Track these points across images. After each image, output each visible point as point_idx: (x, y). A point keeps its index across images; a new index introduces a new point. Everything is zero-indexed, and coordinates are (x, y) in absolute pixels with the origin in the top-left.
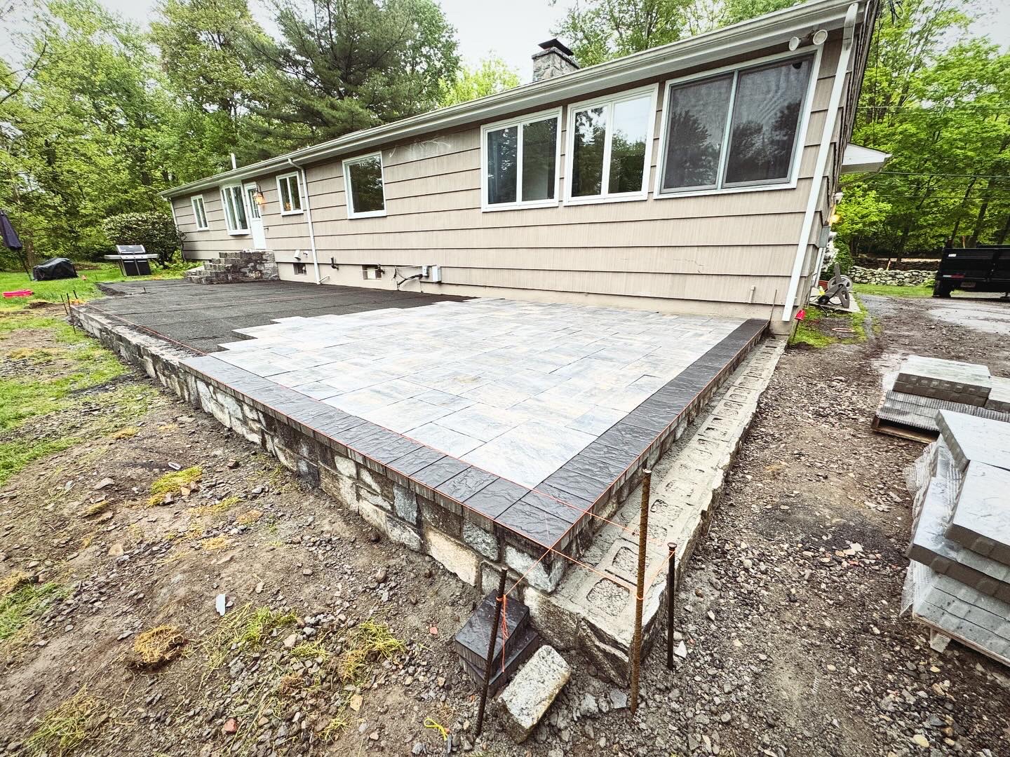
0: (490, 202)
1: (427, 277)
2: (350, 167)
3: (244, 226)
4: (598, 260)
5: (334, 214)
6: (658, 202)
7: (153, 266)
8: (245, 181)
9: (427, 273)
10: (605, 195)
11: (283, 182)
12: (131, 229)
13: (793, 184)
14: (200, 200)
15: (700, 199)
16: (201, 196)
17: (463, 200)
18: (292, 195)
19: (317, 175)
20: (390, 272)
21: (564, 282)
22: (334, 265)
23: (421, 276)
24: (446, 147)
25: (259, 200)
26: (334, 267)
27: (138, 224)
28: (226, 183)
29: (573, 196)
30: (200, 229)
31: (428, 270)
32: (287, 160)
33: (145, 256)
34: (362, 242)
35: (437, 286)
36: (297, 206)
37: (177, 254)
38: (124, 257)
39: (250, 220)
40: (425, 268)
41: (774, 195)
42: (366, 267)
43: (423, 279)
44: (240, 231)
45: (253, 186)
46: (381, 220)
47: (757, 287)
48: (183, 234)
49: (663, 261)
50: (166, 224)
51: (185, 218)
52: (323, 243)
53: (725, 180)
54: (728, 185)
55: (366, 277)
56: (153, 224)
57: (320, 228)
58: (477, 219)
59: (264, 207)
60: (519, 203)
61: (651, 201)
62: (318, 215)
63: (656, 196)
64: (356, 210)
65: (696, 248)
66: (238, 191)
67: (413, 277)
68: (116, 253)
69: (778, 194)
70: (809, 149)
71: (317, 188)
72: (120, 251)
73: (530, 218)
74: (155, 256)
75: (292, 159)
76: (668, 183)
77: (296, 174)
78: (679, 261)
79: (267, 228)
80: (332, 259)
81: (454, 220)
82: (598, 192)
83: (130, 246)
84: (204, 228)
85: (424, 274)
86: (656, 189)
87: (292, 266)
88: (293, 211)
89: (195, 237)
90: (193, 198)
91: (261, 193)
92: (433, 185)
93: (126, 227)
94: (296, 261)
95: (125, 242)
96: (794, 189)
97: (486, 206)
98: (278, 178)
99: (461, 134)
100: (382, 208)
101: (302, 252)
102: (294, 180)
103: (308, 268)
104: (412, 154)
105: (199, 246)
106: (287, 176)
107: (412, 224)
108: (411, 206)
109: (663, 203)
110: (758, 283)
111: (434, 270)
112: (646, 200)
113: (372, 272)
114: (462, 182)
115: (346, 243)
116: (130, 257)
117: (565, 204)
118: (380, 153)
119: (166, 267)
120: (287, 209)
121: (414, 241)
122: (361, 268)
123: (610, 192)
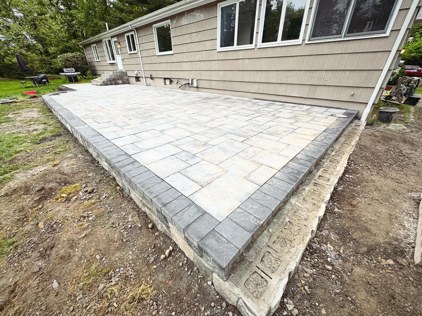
0: (221, 46)
1: (192, 84)
2: (157, 28)
3: (114, 59)
4: (273, 77)
5: (150, 53)
6: (307, 46)
7: (79, 78)
8: (112, 37)
9: (192, 82)
10: (279, 42)
11: (128, 37)
12: (69, 61)
13: (387, 34)
14: (95, 46)
15: (330, 44)
16: (95, 45)
17: (208, 45)
18: (132, 46)
19: (142, 33)
20: (175, 81)
21: (255, 88)
22: (152, 78)
23: (189, 84)
24: (200, 16)
25: (119, 46)
26: (151, 79)
27: (71, 58)
28: (105, 38)
29: (263, 42)
30: (96, 60)
31: (192, 81)
32: (128, 26)
33: (75, 73)
34: (163, 67)
35: (196, 88)
36: (135, 49)
37: (89, 72)
38: (67, 74)
39: (116, 56)
40: (190, 80)
41: (374, 40)
42: (165, 79)
43: (190, 85)
44: (112, 62)
45: (115, 39)
46: (171, 56)
47: (355, 93)
48: (90, 63)
49: (305, 78)
50: (82, 58)
51: (91, 56)
52: (147, 67)
53: (347, 32)
54: (349, 35)
55: (165, 84)
56: (77, 58)
57: (145, 60)
58: (215, 55)
59: (121, 50)
60: (235, 47)
61: (304, 44)
62: (144, 54)
63: (306, 42)
64: (160, 51)
65: (325, 71)
66: (109, 41)
67: (185, 84)
68: (64, 72)
69: (377, 40)
70: (402, 11)
71: (144, 39)
72: (65, 71)
73: (240, 55)
74: (79, 73)
75: (130, 25)
76: (314, 34)
77: (133, 33)
78: (314, 78)
79: (123, 60)
80: (151, 75)
81: (204, 56)
82: (275, 40)
83: (69, 69)
84: (98, 60)
86: (307, 38)
87: (134, 78)
88: (133, 52)
89: (96, 64)
90: (92, 46)
91: (119, 43)
92: (195, 38)
93: (66, 60)
94: (136, 76)
95: (67, 67)
96: (388, 37)
97: (219, 49)
98: (126, 35)
99: (208, 9)
100: (171, 50)
101: (138, 72)
102: (132, 36)
103: (141, 79)
104: (184, 21)
105: (98, 68)
106: (129, 34)
107: (185, 58)
108: (184, 48)
109: (309, 46)
110: (356, 91)
111: (195, 81)
112: (301, 45)
113: (168, 82)
114: (208, 35)
115: (157, 67)
116: (69, 74)
117: (258, 47)
118: (169, 20)
119: (85, 78)
120: (131, 50)
121: (185, 66)
122: (163, 79)
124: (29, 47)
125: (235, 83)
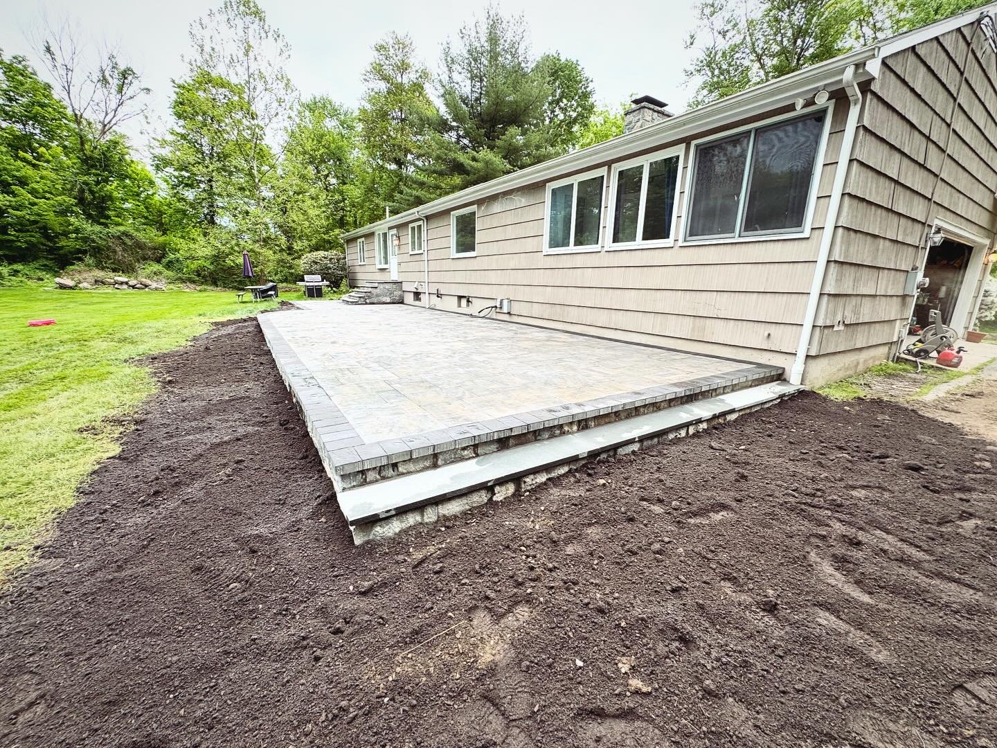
0: (550, 247)
1: (501, 308)
2: (456, 217)
3: (386, 262)
5: (442, 254)
6: (683, 249)
7: (325, 289)
8: (390, 228)
9: (501, 305)
10: (639, 242)
11: (413, 228)
12: (316, 263)
13: (806, 234)
14: (363, 242)
15: (719, 247)
16: (363, 239)
17: (530, 245)
18: (417, 241)
19: (434, 224)
20: (476, 302)
22: (439, 296)
24: (521, 201)
25: (396, 242)
26: (438, 297)
27: (321, 260)
28: (380, 230)
29: (614, 242)
30: (360, 263)
31: (501, 302)
32: (415, 213)
33: (321, 284)
34: (459, 277)
35: (507, 316)
36: (420, 247)
37: (344, 282)
38: (308, 284)
39: (390, 257)
40: (499, 301)
41: (789, 243)
42: (460, 297)
43: (497, 310)
44: (385, 266)
45: (394, 231)
46: (473, 259)
47: (772, 333)
48: (349, 267)
49: (684, 303)
50: (339, 260)
51: (353, 256)
52: (433, 277)
53: (743, 229)
54: (746, 233)
55: (459, 306)
56: (331, 259)
57: (433, 264)
58: (539, 261)
59: (399, 248)
60: (572, 248)
61: (676, 248)
62: (433, 255)
63: (680, 243)
64: (458, 251)
65: (715, 293)
66: (385, 235)
67: (490, 308)
68: (304, 281)
69: (792, 243)
70: (822, 200)
71: (434, 233)
72: (306, 279)
73: (579, 261)
74: (327, 283)
75: (418, 212)
76: (693, 231)
77: (421, 223)
78: (702, 304)
79: (399, 264)
80: (438, 290)
81: (523, 261)
82: (634, 239)
83: (313, 276)
84: (362, 263)
85: (498, 306)
86: (681, 237)
87: (412, 294)
88: (417, 252)
89: (358, 269)
90: (359, 240)
91: (399, 237)
92: (511, 232)
93: (314, 262)
94: (415, 290)
95: (311, 273)
96: (808, 238)
97: (546, 249)
98: (411, 225)
99: (533, 191)
100: (473, 250)
101: (419, 284)
102: (419, 227)
103: (422, 296)
104: (497, 207)
105: (359, 276)
106: (415, 224)
107: (493, 263)
108: (494, 248)
109: (686, 249)
110: (772, 329)
111: (505, 302)
112: (673, 247)
113: (464, 302)
114: (530, 229)
115: (448, 277)
116: (311, 284)
117: (606, 249)
118: (476, 206)
119: (335, 292)
120: (413, 249)
121: (493, 277)
122: (457, 298)
123: (644, 239)
125: (571, 308)
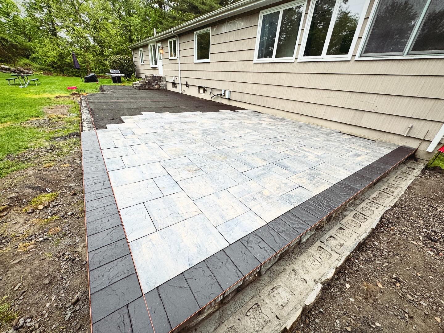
0: (259, 57)
1: (224, 95)
2: (198, 36)
3: (156, 64)
4: (311, 96)
5: (189, 60)
6: (357, 63)
7: (123, 79)
8: (157, 42)
9: (224, 93)
10: (323, 56)
11: (171, 43)
12: (116, 62)
14: (142, 50)
15: (388, 62)
16: (142, 49)
17: (245, 55)
18: (174, 51)
19: (184, 40)
20: (209, 91)
21: (289, 106)
22: (187, 85)
23: (221, 95)
25: (161, 51)
26: (187, 86)
27: (118, 60)
28: (151, 42)
29: (304, 55)
30: (141, 64)
31: (224, 92)
32: (171, 32)
33: (120, 75)
34: (199, 75)
35: (228, 100)
36: (175, 55)
37: (134, 75)
38: (112, 75)
39: (158, 61)
40: (223, 91)
42: (199, 87)
43: (222, 96)
44: (154, 66)
45: (159, 44)
46: (207, 64)
47: (414, 126)
48: (135, 66)
49: (351, 101)
50: (129, 61)
51: (137, 59)
52: (184, 74)
53: (411, 49)
54: (413, 52)
55: (199, 92)
56: (124, 60)
57: (184, 67)
58: (251, 67)
59: (163, 55)
60: (274, 59)
61: (352, 61)
62: (183, 60)
63: (357, 58)
64: (199, 58)
65: (376, 95)
66: (154, 46)
67: (218, 95)
68: (110, 73)
71: (183, 46)
73: (278, 68)
74: (123, 75)
75: (174, 31)
76: (368, 49)
77: (175, 39)
78: (363, 102)
79: (164, 65)
80: (186, 82)
81: (240, 66)
82: (320, 54)
83: (115, 70)
84: (143, 64)
85: (223, 94)
86: (358, 54)
87: (172, 84)
88: (173, 58)
89: (140, 67)
90: (139, 49)
91: (162, 48)
92: (233, 47)
94: (173, 82)
95: (113, 68)
97: (256, 60)
98: (169, 41)
99: (249, 17)
100: (208, 58)
101: (176, 78)
102: (174, 42)
103: (177, 85)
104: (225, 29)
105: (141, 71)
106: (172, 40)
107: (220, 67)
108: (221, 57)
109: (361, 63)
110: (415, 123)
111: (227, 92)
112: (349, 61)
113: (202, 90)
114: (245, 45)
116: (114, 75)
117: (298, 60)
118: (210, 28)
119: (128, 80)
120: (171, 56)
121: (220, 76)
122: (197, 87)
123: (327, 54)
124: (88, 48)
125: (269, 98)
